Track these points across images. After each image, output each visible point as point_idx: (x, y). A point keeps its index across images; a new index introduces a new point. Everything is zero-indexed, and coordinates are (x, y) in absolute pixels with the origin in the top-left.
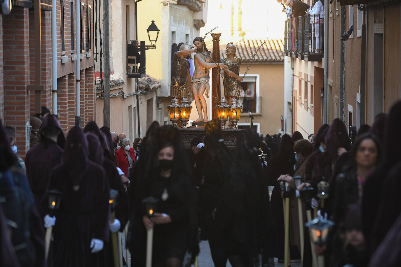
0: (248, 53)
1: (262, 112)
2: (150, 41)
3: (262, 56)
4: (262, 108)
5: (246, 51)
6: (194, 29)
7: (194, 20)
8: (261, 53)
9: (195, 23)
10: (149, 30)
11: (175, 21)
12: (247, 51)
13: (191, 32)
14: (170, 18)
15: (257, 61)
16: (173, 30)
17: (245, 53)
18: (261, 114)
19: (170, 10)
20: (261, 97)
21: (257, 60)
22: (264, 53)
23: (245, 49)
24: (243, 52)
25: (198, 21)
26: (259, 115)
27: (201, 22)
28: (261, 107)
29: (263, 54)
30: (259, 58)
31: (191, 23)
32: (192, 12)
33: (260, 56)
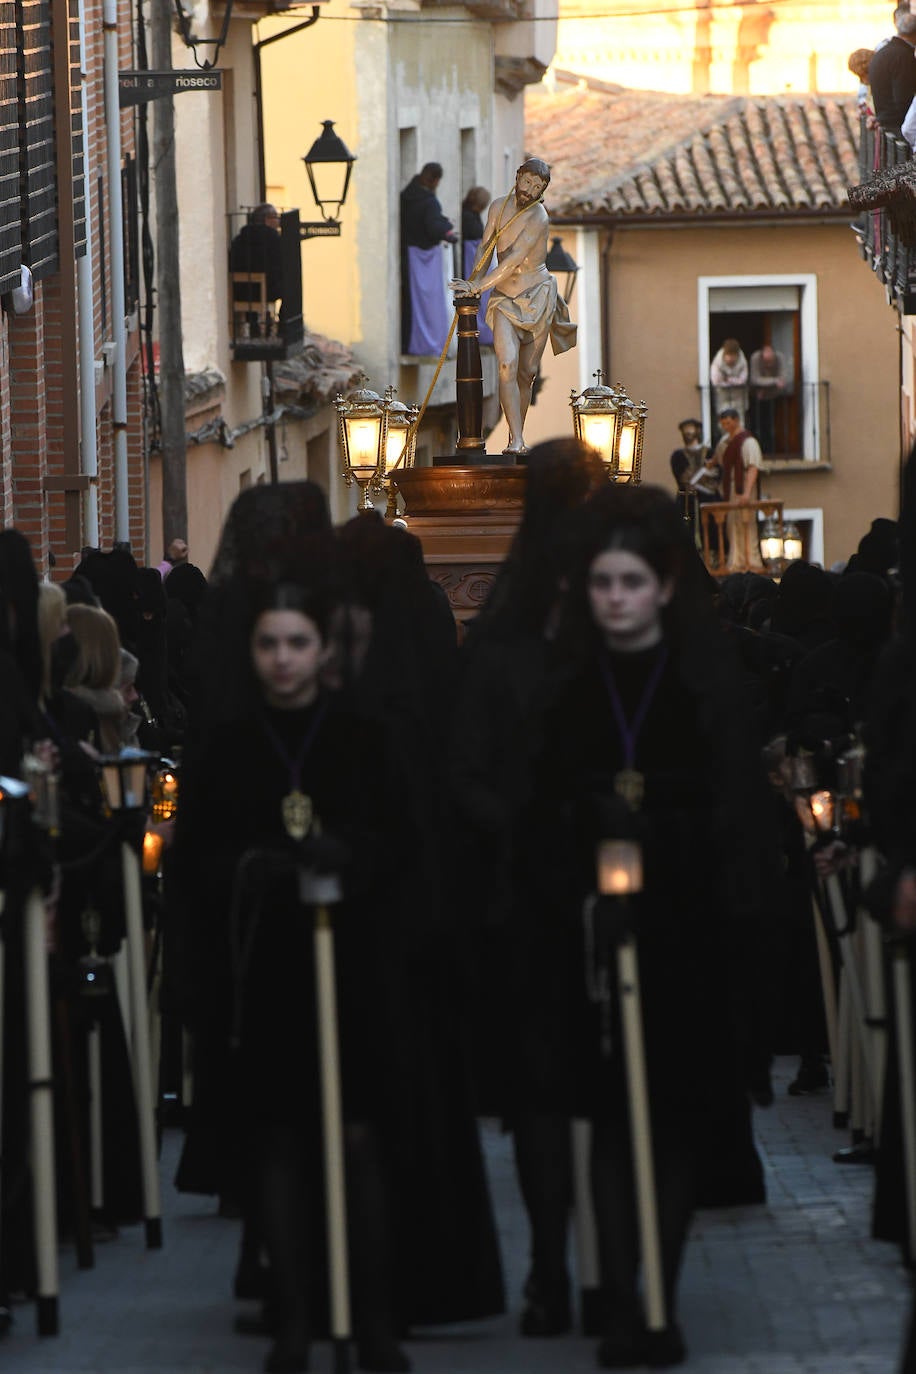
0: (758, 172)
1: (833, 452)
2: (318, 203)
3: (826, 184)
4: (832, 431)
5: (749, 163)
6: (496, 101)
7: (498, 62)
8: (821, 173)
9: (503, 75)
10: (311, 158)
11: (412, 81)
12: (754, 161)
13: (485, 115)
14: (393, 73)
15: (804, 210)
16: (404, 124)
17: (748, 173)
18: (827, 464)
19: (392, 38)
20: (825, 385)
21: (803, 204)
22: (839, 168)
23: (746, 154)
24: (735, 166)
25: (516, 62)
26: (820, 472)
27: (528, 69)
28: (827, 433)
29: (833, 177)
30: (812, 195)
31: (484, 74)
32: (487, 25)
33: (817, 187)
